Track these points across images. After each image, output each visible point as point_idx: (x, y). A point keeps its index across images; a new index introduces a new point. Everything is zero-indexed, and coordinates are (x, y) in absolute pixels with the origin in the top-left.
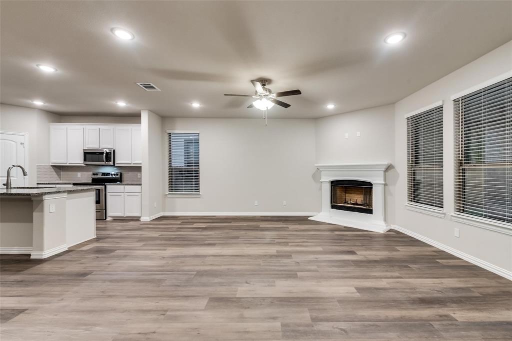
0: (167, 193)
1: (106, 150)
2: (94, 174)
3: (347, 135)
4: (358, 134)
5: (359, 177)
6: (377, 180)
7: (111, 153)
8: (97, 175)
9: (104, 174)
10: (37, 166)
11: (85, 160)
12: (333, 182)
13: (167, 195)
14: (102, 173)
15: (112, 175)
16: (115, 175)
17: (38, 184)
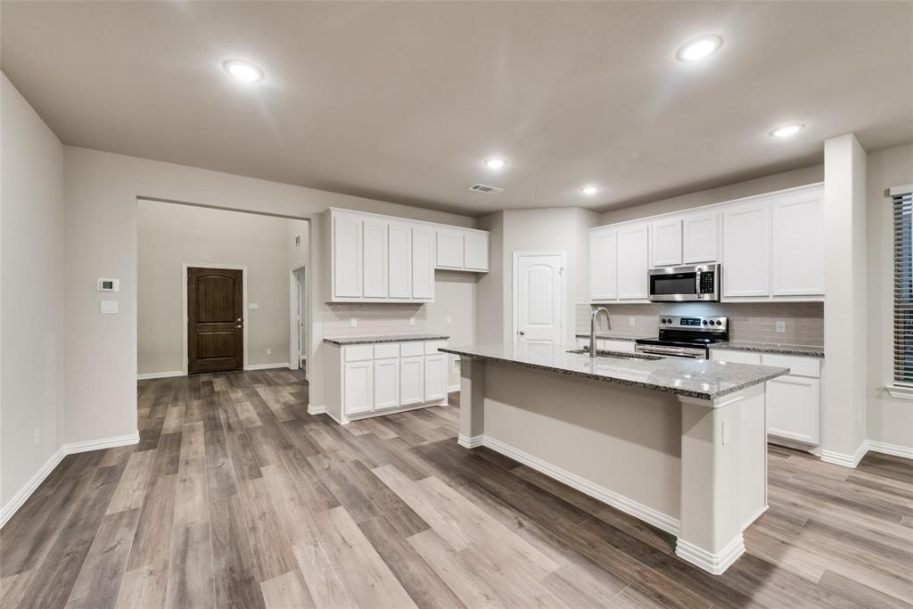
0: (890, 383)
1: (700, 266)
2: (664, 321)
7: (713, 273)
8: (670, 321)
9: (685, 321)
10: (577, 305)
11: (653, 292)
13: (887, 390)
14: (682, 319)
15: (705, 323)
16: (712, 323)
17: (577, 336)
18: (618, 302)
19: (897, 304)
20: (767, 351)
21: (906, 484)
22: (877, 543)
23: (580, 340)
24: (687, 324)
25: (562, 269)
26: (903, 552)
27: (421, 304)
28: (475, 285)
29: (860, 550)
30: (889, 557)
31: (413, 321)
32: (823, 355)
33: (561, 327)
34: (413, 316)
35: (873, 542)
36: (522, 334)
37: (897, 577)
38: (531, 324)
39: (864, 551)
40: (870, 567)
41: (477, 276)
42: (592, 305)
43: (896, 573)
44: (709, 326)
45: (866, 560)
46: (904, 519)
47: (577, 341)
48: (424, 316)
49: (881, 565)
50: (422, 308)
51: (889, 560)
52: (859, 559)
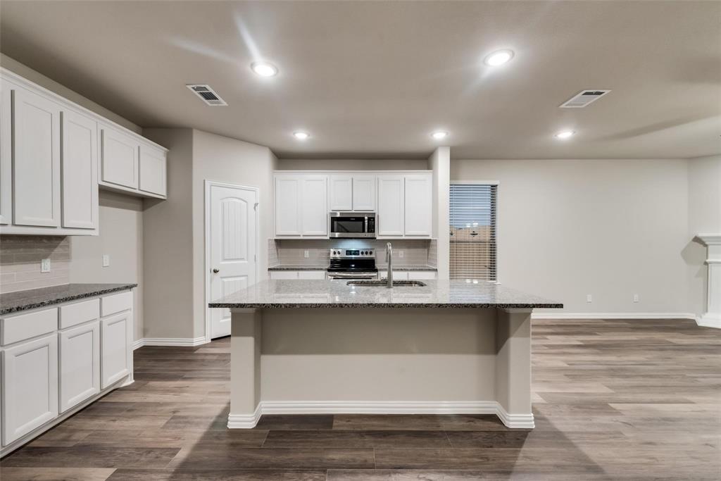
2: (335, 253)
7: (374, 218)
8: (339, 253)
9: (349, 252)
10: (269, 240)
11: (332, 230)
14: (347, 251)
15: (362, 253)
16: (367, 253)
17: (270, 269)
18: (302, 238)
20: (411, 270)
23: (273, 273)
24: (351, 254)
25: (256, 205)
27: (61, 238)
28: (141, 213)
31: (47, 265)
32: (436, 270)
33: (255, 260)
34: (46, 257)
36: (215, 271)
38: (225, 260)
41: (144, 202)
42: (276, 240)
44: (365, 256)
47: (270, 275)
48: (67, 257)
50: (63, 243)
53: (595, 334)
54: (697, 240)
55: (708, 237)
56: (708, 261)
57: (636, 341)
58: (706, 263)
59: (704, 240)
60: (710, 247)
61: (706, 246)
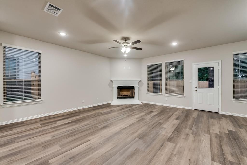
0: (2, 103)
3: (125, 68)
4: (129, 68)
5: (129, 84)
6: (136, 85)
12: (118, 87)
13: (2, 105)
19: (4, 79)
21: (11, 131)
22: (13, 153)
26: (20, 150)
29: (8, 159)
30: (17, 155)
35: (11, 153)
37: (22, 158)
39: (10, 159)
40: (14, 162)
43: (21, 158)
45: (12, 161)
46: (16, 141)
49: (17, 158)
51: (17, 156)
52: (10, 162)
53: (80, 115)
54: (111, 81)
55: (113, 80)
56: (113, 86)
57: (92, 114)
58: (113, 87)
59: (113, 81)
60: (114, 83)
61: (113, 82)
